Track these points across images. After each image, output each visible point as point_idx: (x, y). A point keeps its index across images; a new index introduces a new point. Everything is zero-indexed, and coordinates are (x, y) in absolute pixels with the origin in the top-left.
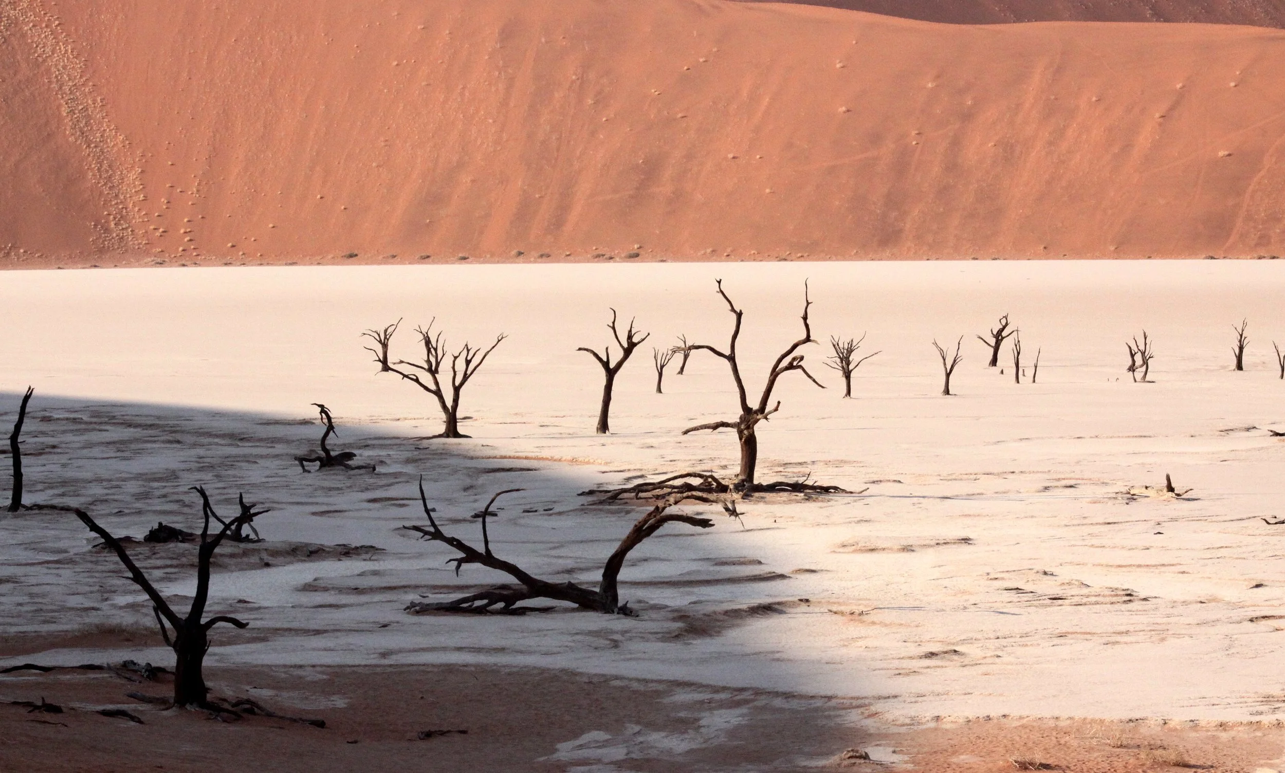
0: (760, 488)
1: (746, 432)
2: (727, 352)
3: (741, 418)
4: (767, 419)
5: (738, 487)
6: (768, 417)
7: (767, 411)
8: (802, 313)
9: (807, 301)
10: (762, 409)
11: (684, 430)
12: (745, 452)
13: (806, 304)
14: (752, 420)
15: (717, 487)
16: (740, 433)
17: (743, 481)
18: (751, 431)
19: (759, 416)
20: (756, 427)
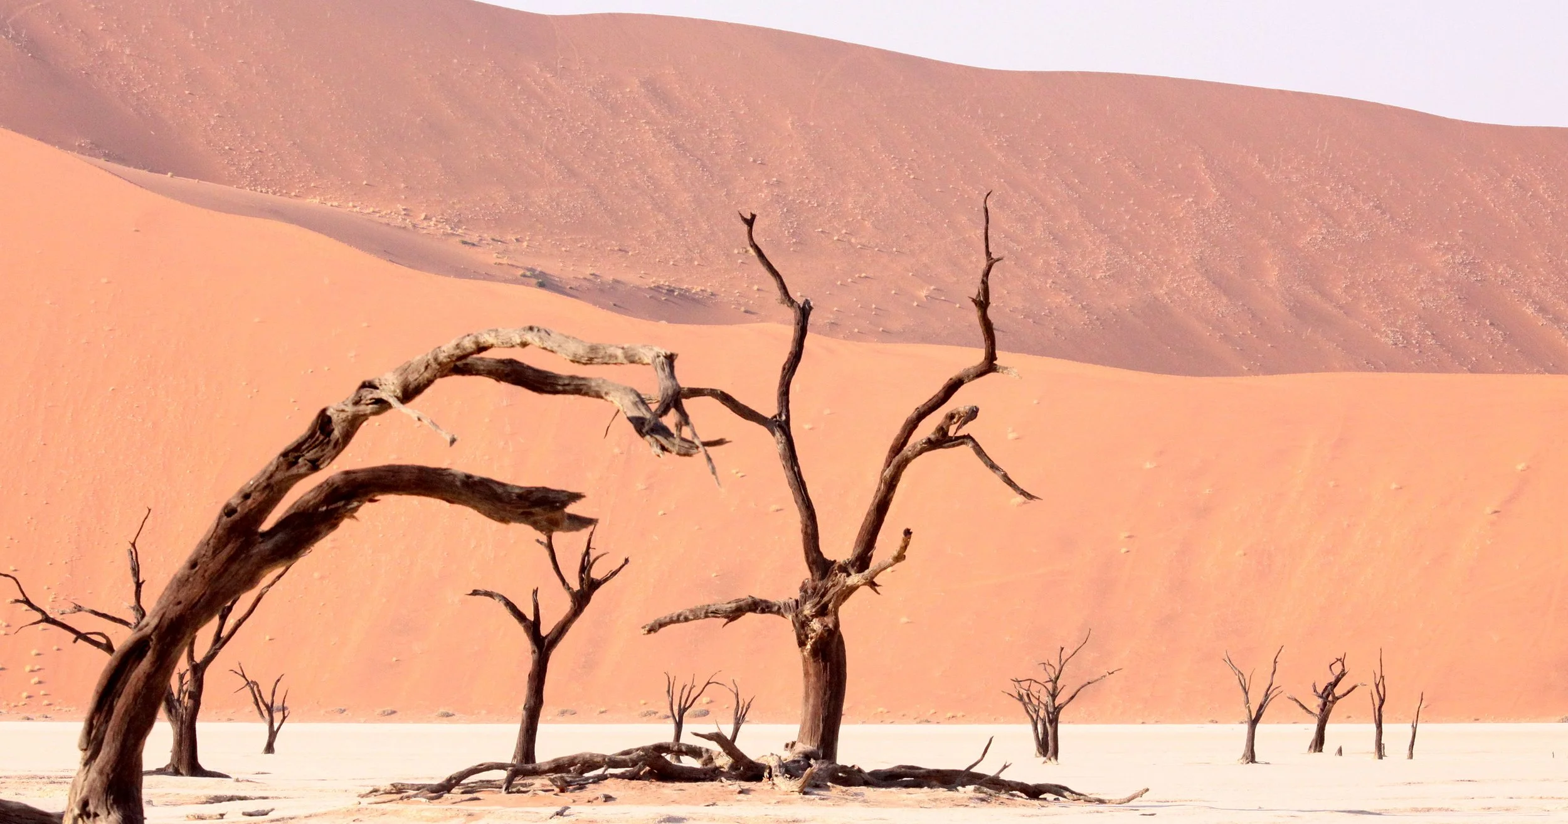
0: (851, 778)
1: (816, 625)
2: (769, 409)
3: (803, 589)
4: (872, 584)
5: (791, 770)
6: (876, 580)
7: (873, 565)
8: (975, 290)
9: (988, 254)
10: (862, 561)
11: (651, 621)
12: (813, 679)
13: (983, 264)
14: (832, 592)
15: (733, 767)
16: (802, 625)
17: (807, 756)
18: (829, 621)
19: (855, 579)
20: (846, 611)
